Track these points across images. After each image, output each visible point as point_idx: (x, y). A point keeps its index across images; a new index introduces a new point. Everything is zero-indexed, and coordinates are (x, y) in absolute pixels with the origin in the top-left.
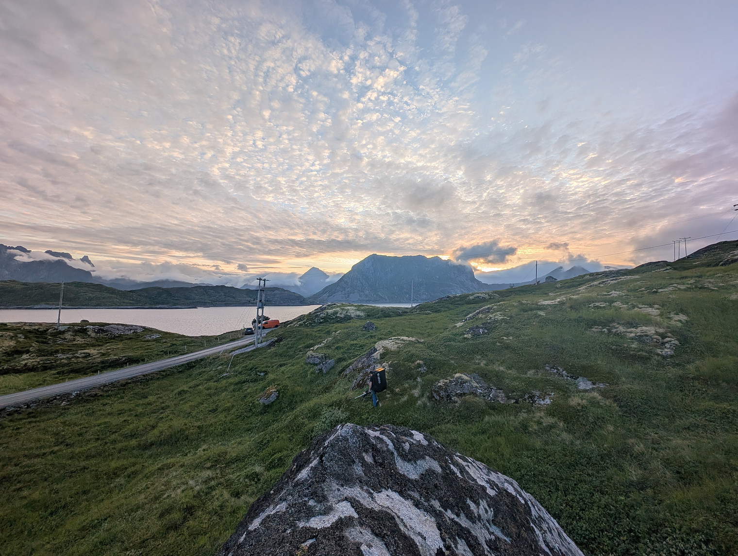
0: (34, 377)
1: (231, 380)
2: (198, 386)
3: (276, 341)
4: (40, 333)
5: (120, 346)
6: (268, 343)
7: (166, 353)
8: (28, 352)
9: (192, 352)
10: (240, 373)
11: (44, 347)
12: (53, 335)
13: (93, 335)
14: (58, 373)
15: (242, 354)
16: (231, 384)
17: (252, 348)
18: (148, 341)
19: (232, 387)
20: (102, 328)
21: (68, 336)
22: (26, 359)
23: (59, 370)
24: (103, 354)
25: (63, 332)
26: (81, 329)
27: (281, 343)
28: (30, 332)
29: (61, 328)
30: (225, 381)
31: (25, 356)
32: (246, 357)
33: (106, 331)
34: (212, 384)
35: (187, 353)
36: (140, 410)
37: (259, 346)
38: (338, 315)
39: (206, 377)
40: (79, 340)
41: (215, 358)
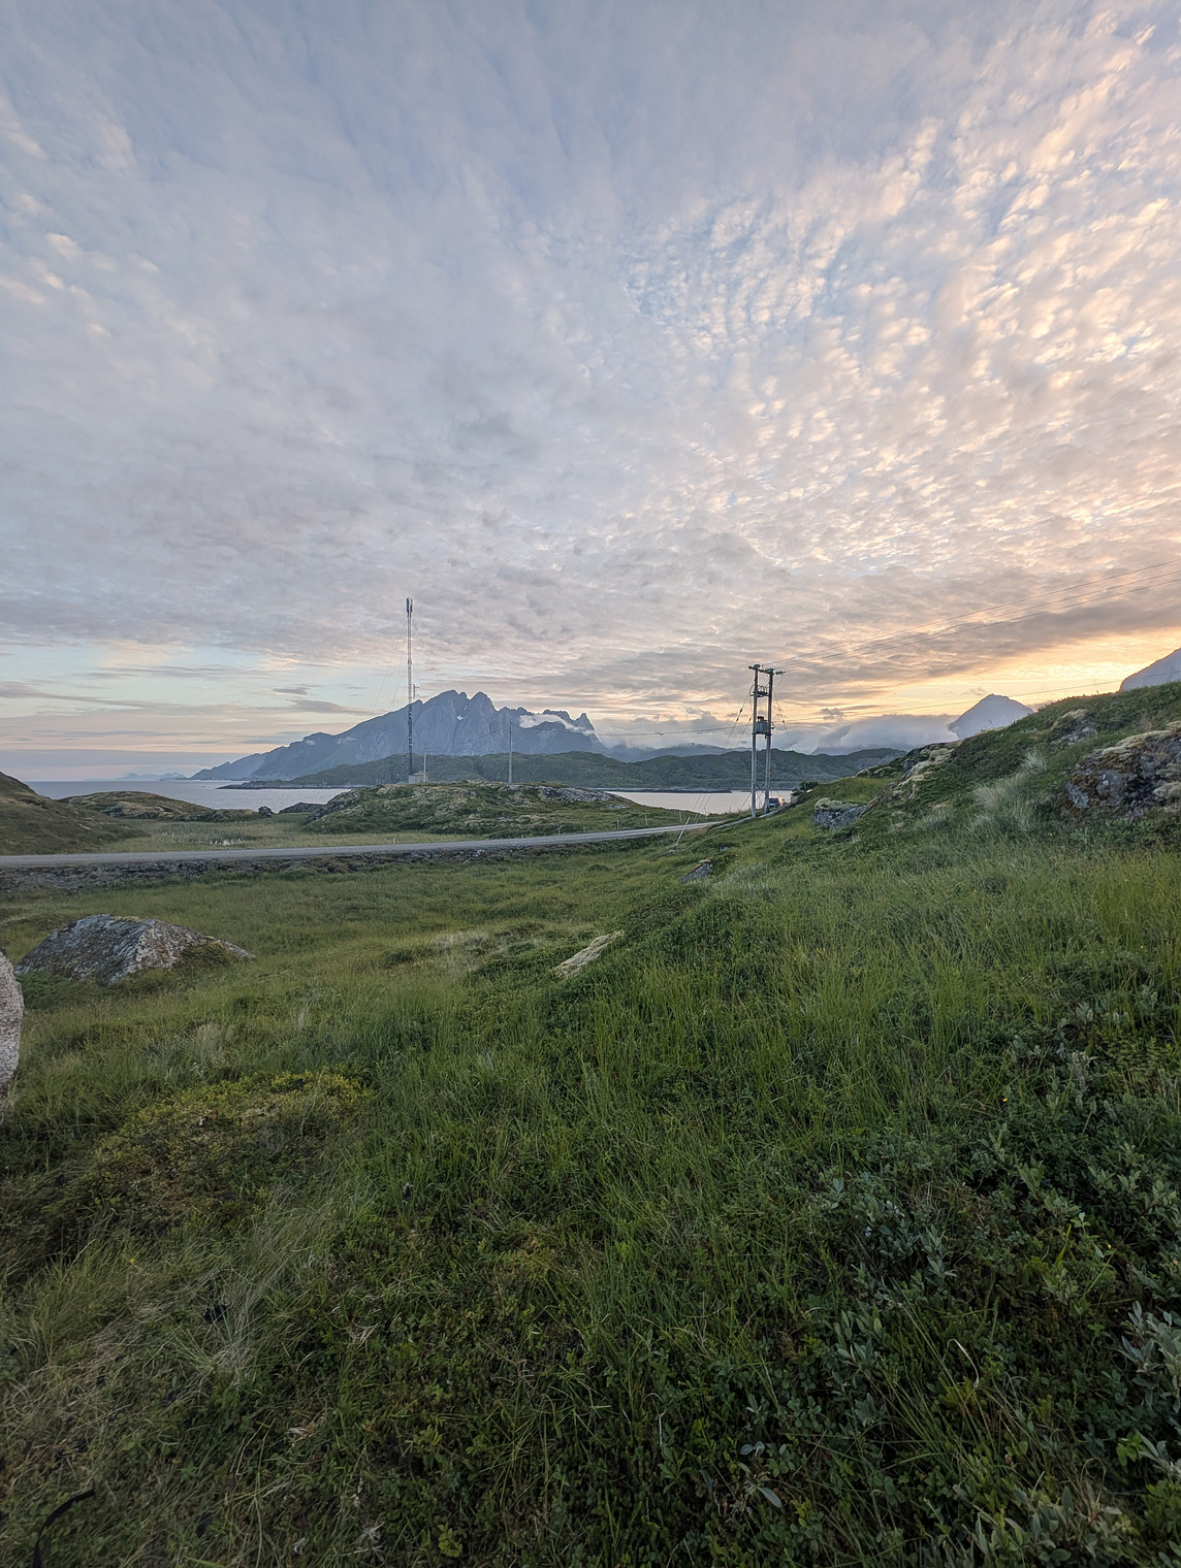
4: (493, 791)
5: (570, 813)
7: (618, 825)
10: (695, 849)
11: (491, 807)
12: (502, 794)
18: (608, 810)
20: (554, 791)
21: (517, 796)
24: (544, 821)
25: (513, 792)
26: (532, 791)
28: (483, 789)
31: (471, 816)
35: (645, 827)
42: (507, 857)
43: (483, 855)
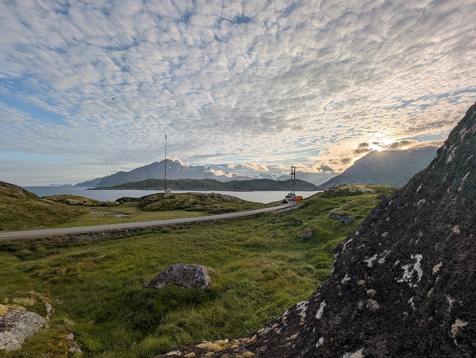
0: (202, 213)
1: (280, 224)
2: (263, 225)
3: (304, 206)
4: (201, 197)
5: (227, 204)
6: (299, 207)
7: (246, 209)
8: (198, 203)
9: (257, 209)
10: (285, 221)
11: (202, 202)
12: (204, 197)
13: (217, 199)
14: (208, 213)
15: (284, 212)
16: (281, 226)
17: (289, 209)
18: (237, 203)
19: (282, 227)
20: (219, 196)
21: (209, 198)
22: (198, 207)
23: (208, 211)
24: (221, 207)
25: (207, 197)
26: (213, 196)
27: (308, 207)
28: (197, 196)
29: (207, 195)
30: (277, 224)
31: (197, 205)
32: (287, 213)
33: (221, 197)
34: (270, 224)
35: (255, 210)
36: (240, 231)
37: (293, 208)
38: (350, 191)
39: (266, 221)
40: (213, 201)
41: (269, 213)
42: (223, 222)
43: (216, 221)
